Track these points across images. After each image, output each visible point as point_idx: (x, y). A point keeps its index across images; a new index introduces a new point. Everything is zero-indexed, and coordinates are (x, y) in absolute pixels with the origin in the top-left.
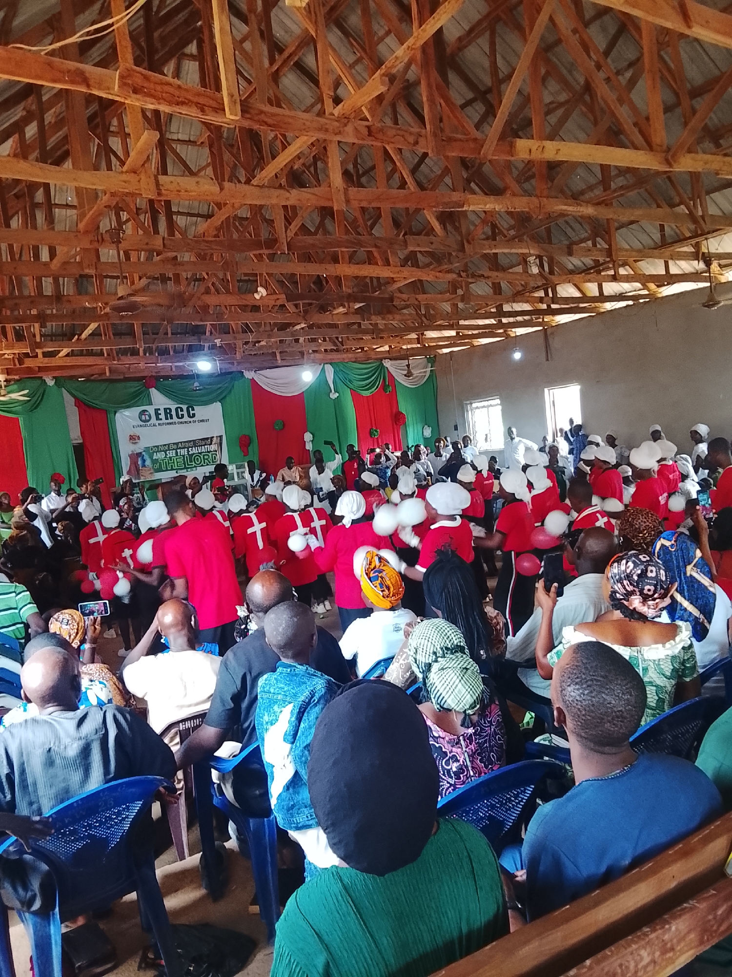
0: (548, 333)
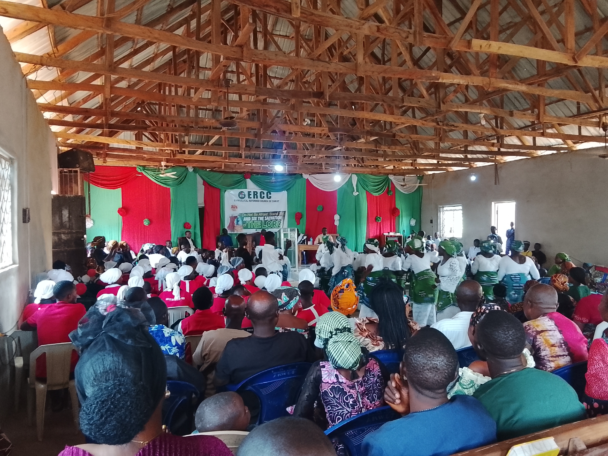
0: (497, 167)
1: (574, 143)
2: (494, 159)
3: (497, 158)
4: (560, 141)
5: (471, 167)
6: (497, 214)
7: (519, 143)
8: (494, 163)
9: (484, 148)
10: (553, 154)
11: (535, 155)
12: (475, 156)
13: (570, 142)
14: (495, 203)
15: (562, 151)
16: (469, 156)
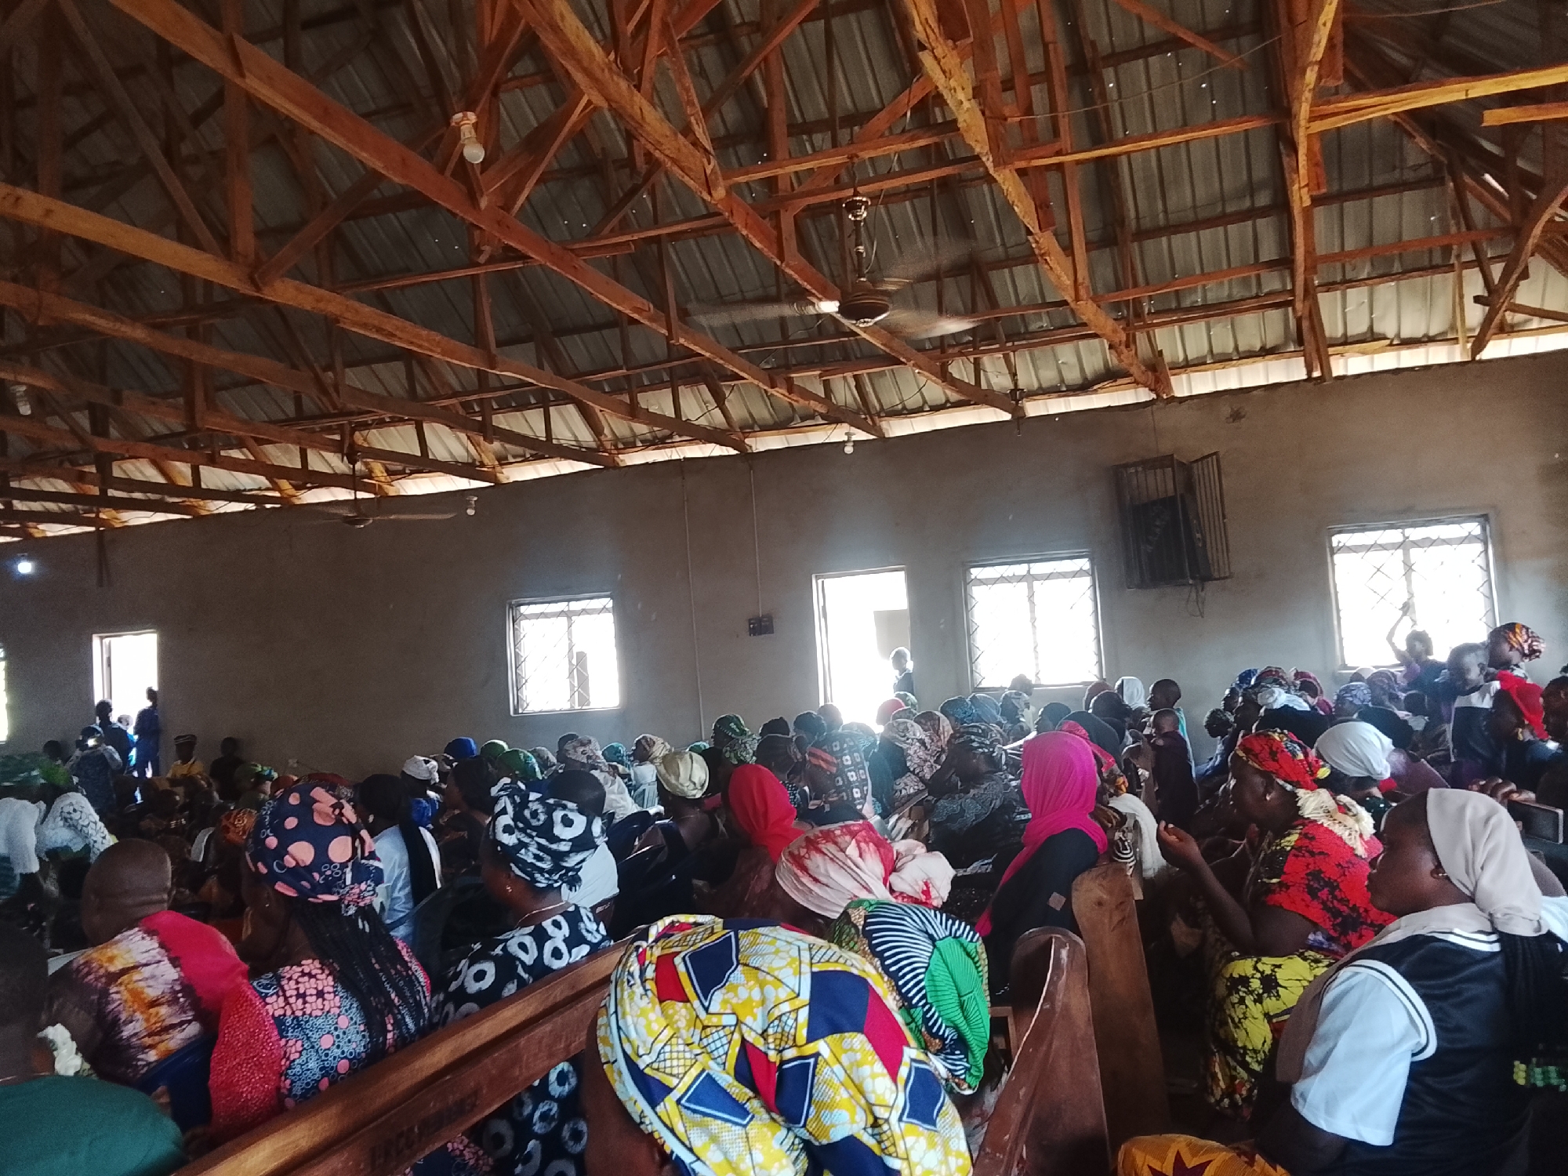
1: (298, 488)
2: (93, 515)
3: (102, 516)
4: (262, 481)
5: (28, 537)
6: (109, 665)
7: (161, 480)
8: (92, 529)
9: (63, 486)
10: (246, 511)
11: (204, 513)
12: (36, 506)
13: (285, 484)
14: (102, 638)
15: (268, 506)
16: (19, 505)
